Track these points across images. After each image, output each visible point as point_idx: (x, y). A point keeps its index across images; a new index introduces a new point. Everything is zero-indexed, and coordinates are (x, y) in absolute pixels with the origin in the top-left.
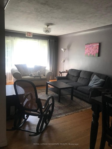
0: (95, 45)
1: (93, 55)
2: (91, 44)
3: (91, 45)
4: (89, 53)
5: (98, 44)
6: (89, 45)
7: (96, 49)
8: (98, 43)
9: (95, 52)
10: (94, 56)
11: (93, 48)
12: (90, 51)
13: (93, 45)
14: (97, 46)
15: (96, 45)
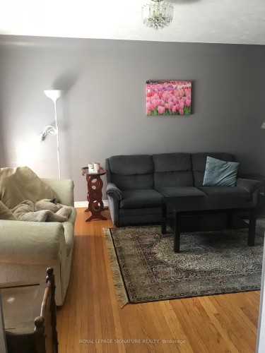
0: (180, 87)
1: (177, 111)
2: (168, 82)
3: (166, 85)
4: (163, 106)
5: (189, 85)
6: (160, 86)
7: (185, 96)
8: (188, 81)
9: (182, 104)
10: (179, 114)
11: (173, 93)
12: (166, 102)
13: (174, 86)
14: (187, 88)
15: (184, 86)
